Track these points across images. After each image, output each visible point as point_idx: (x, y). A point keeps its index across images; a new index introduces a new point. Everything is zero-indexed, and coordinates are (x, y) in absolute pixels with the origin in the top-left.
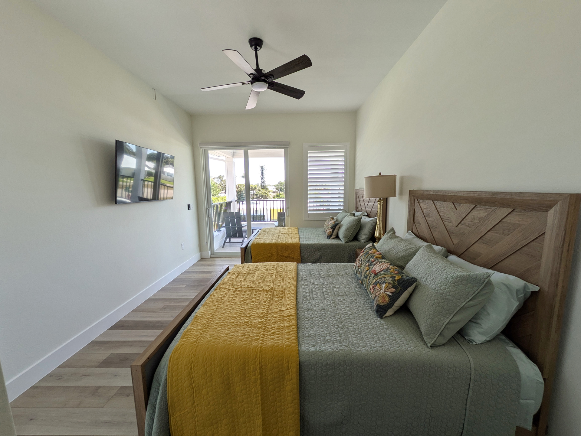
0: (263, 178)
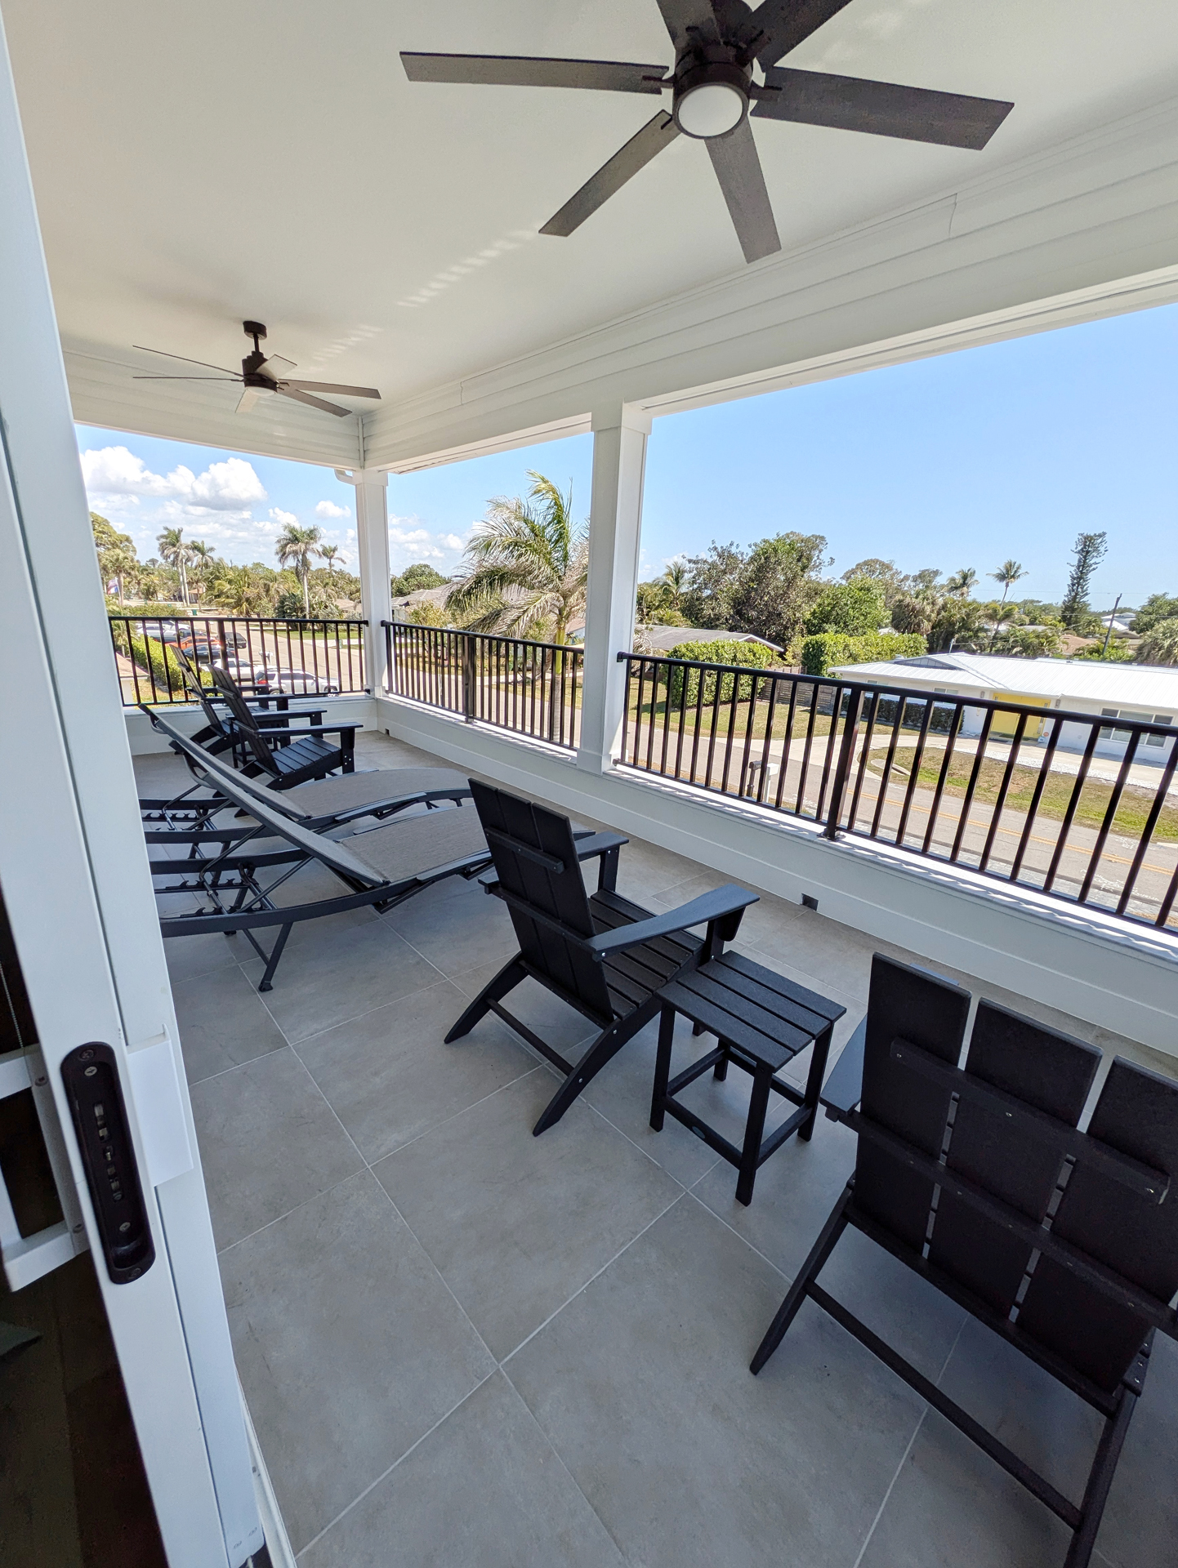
0: (1078, 583)
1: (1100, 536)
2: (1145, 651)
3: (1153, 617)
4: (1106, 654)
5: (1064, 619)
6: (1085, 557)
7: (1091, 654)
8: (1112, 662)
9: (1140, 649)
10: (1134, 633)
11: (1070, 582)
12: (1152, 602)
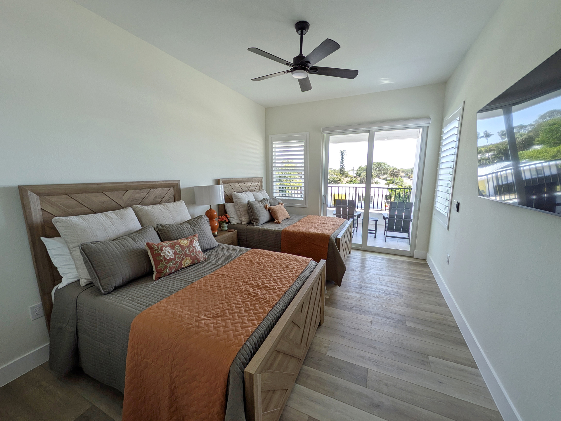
1: (345, 151)
2: (362, 180)
3: (360, 171)
4: (354, 182)
5: (341, 173)
6: (342, 156)
7: (350, 182)
8: (355, 184)
9: (361, 180)
10: (357, 176)
11: (340, 163)
12: (360, 168)
